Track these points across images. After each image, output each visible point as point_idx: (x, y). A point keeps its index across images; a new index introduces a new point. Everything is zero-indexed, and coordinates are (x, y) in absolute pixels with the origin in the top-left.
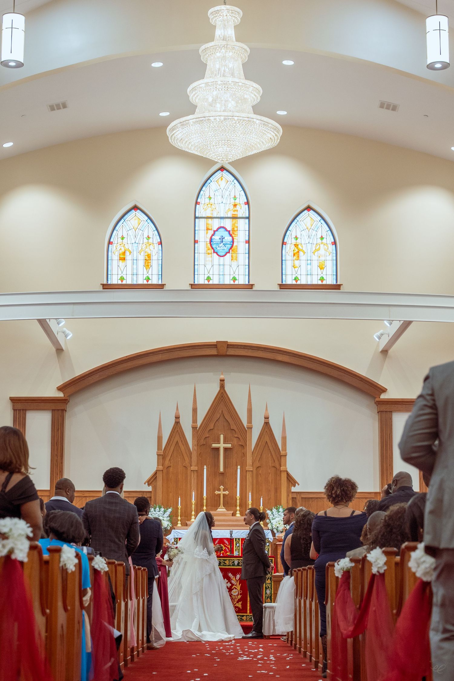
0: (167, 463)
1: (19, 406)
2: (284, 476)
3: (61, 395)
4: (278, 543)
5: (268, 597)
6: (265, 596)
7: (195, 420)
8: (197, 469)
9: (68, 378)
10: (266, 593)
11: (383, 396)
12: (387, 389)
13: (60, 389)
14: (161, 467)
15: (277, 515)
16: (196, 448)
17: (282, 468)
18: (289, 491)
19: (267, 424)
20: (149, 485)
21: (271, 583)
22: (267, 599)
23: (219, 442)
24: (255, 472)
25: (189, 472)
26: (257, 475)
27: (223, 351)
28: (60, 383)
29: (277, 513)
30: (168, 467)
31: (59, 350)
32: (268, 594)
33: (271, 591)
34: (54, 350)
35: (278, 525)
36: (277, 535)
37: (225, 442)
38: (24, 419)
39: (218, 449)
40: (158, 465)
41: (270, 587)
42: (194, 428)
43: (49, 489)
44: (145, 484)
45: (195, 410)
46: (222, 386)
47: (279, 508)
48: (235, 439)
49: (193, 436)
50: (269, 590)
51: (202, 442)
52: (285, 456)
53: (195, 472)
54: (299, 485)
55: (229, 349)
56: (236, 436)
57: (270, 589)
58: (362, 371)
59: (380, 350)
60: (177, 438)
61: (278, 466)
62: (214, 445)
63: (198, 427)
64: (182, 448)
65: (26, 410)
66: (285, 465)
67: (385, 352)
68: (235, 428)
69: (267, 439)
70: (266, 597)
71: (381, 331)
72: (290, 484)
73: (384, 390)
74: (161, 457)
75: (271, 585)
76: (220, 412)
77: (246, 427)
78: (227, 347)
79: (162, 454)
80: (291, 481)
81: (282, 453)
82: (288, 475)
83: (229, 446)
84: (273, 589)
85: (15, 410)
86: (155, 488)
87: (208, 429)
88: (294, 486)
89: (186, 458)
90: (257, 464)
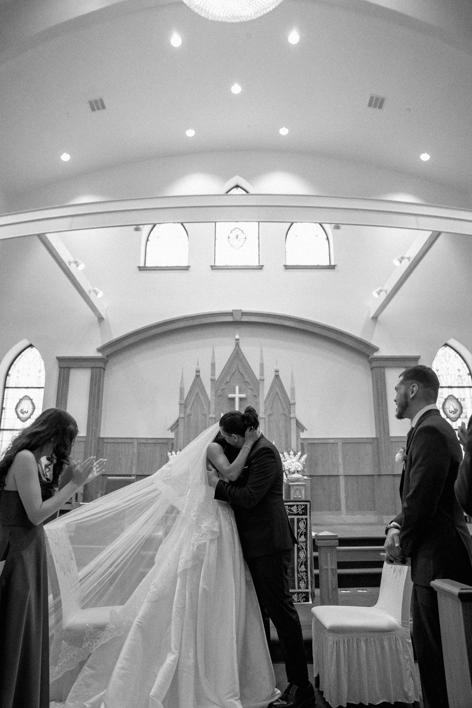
0: (188, 411)
1: (65, 365)
2: (293, 423)
3: (100, 355)
4: (290, 484)
5: (302, 563)
6: (297, 561)
7: (213, 374)
8: (215, 417)
9: (107, 341)
10: (299, 557)
11: (376, 354)
12: (379, 348)
13: (99, 350)
14: (182, 415)
15: (288, 458)
16: (214, 398)
17: (292, 415)
18: (298, 436)
19: (277, 376)
20: (172, 431)
21: (306, 542)
22: (300, 567)
23: (234, 392)
24: (267, 420)
25: (208, 419)
26: (269, 422)
27: (238, 318)
28: (100, 345)
29: (288, 456)
30: (190, 415)
31: (101, 319)
32: (302, 558)
33: (307, 554)
34: (96, 319)
35: (290, 467)
36: (288, 476)
37: (240, 392)
38: (68, 375)
39: (233, 399)
40: (180, 413)
41: (304, 548)
42: (213, 380)
43: (85, 435)
44: (168, 430)
45: (213, 365)
46: (237, 345)
47: (290, 451)
48: (249, 391)
49: (212, 387)
50: (303, 552)
51: (220, 392)
52: (294, 404)
53: (213, 420)
54: (307, 430)
55: (244, 317)
56: (250, 387)
57: (305, 550)
58: (357, 333)
59: (371, 316)
60: (197, 390)
61: (287, 414)
62: (231, 396)
63: (216, 380)
64: (202, 398)
65: (70, 368)
66: (294, 413)
67: (375, 318)
68: (249, 380)
69: (278, 390)
70: (299, 563)
71: (380, 288)
72: (299, 430)
73: (376, 349)
74: (183, 406)
75: (307, 545)
76: (236, 366)
77: (258, 380)
78: (242, 315)
79: (184, 403)
80: (300, 427)
81: (292, 402)
82: (297, 422)
83: (243, 396)
84: (308, 550)
85: (60, 368)
86: (177, 434)
87: (225, 382)
88: (303, 431)
89: (206, 407)
90: (269, 412)
